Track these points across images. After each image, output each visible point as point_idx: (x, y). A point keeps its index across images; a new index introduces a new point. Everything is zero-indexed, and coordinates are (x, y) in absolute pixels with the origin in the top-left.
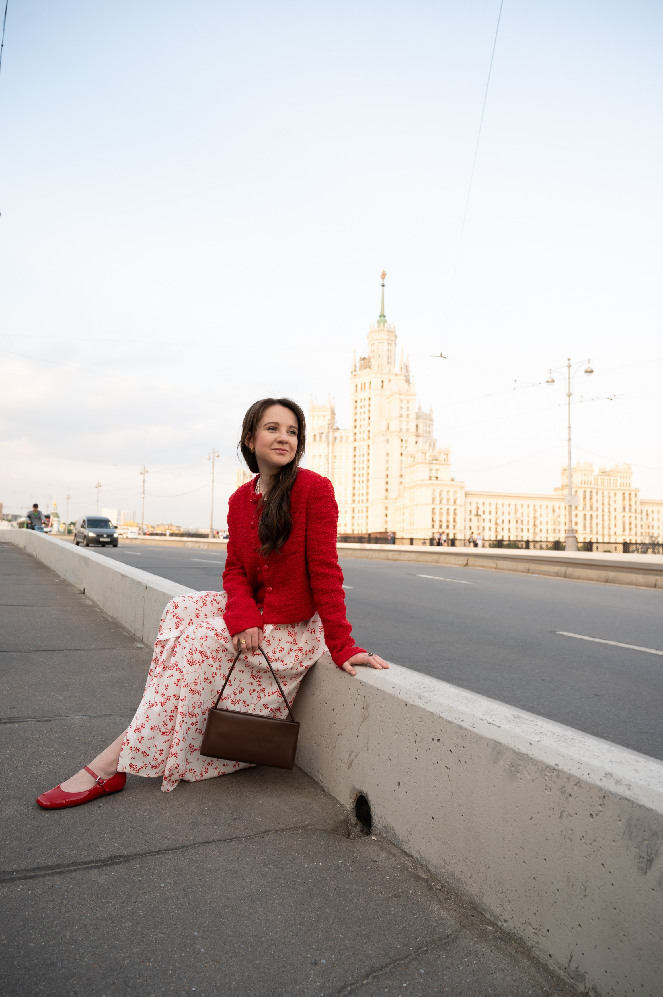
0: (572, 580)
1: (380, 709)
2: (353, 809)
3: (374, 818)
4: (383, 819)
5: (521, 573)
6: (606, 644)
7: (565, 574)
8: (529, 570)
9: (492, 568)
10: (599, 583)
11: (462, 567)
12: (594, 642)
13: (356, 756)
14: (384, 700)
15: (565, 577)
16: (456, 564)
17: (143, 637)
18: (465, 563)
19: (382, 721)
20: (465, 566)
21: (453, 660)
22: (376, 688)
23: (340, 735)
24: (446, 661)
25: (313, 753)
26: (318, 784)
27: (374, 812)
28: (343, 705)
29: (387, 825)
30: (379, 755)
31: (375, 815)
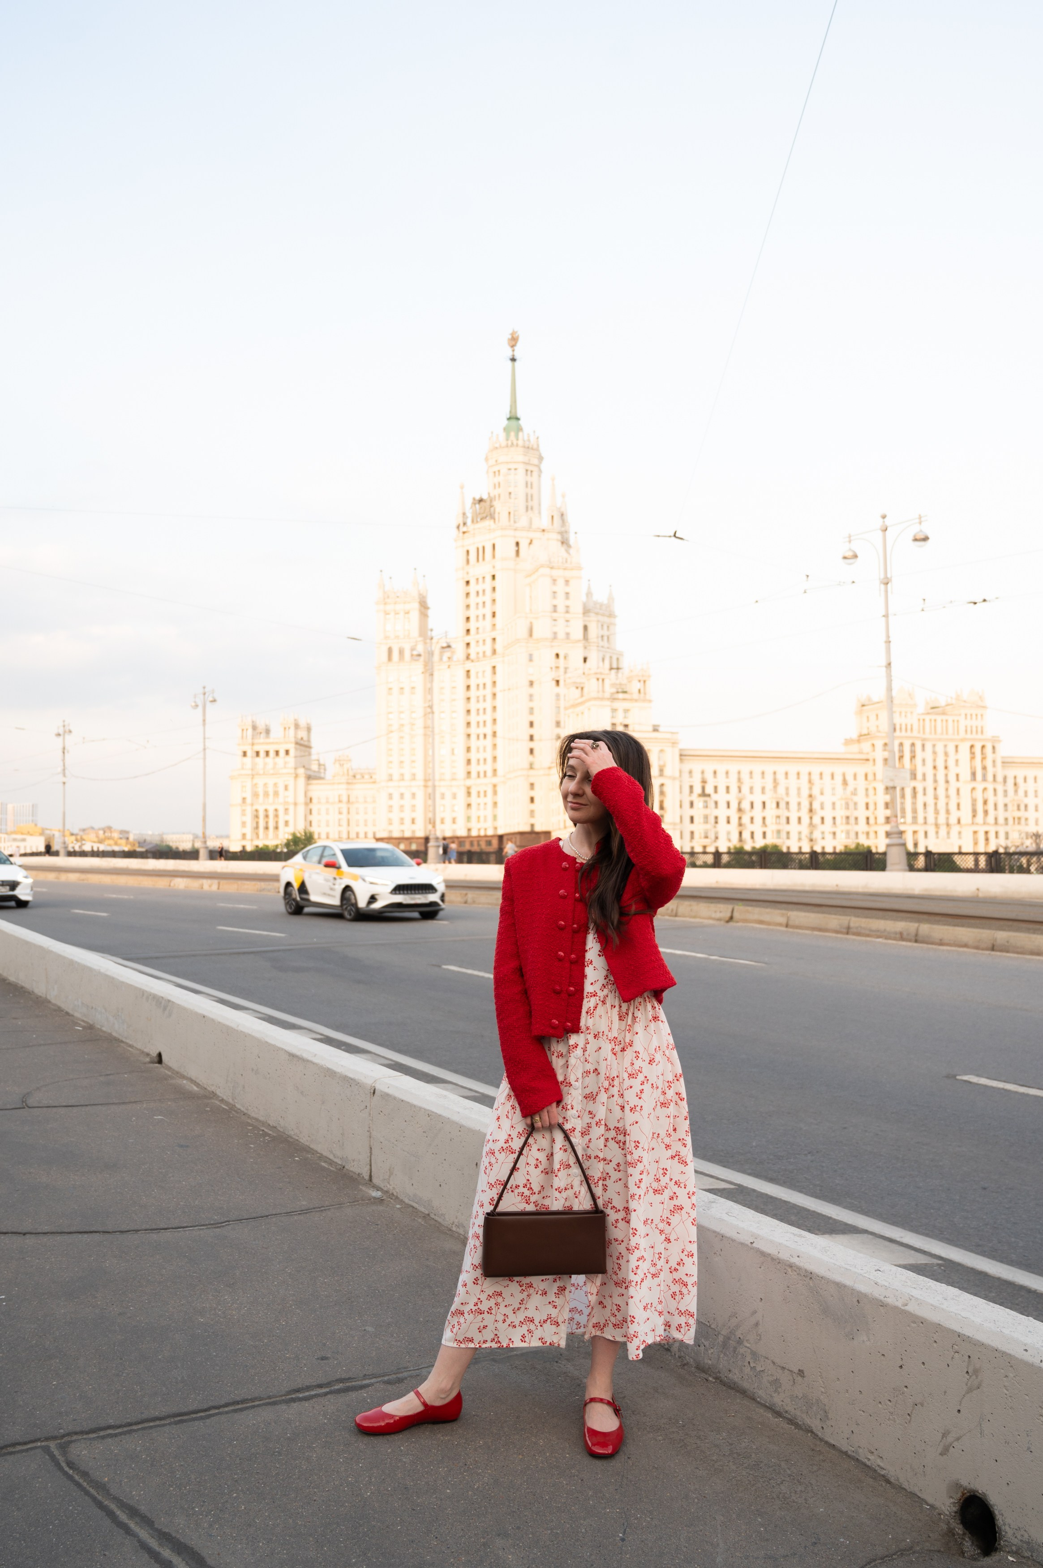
0: (930, 946)
1: (1005, 1379)
2: (956, 1512)
3: (1003, 1528)
4: (1023, 1532)
5: (834, 935)
7: (916, 935)
8: (849, 928)
9: (780, 925)
10: (980, 952)
11: (722, 923)
12: (1028, 1095)
13: (958, 1439)
14: (1012, 1366)
15: (916, 941)
16: (710, 918)
17: (371, 1176)
18: (729, 915)
20: (727, 922)
22: (993, 1347)
23: (919, 1406)
24: (806, 1155)
25: (858, 1424)
26: (875, 1471)
27: (1003, 1521)
28: (923, 1363)
29: (1032, 1540)
30: (1006, 1442)
31: (1005, 1524)
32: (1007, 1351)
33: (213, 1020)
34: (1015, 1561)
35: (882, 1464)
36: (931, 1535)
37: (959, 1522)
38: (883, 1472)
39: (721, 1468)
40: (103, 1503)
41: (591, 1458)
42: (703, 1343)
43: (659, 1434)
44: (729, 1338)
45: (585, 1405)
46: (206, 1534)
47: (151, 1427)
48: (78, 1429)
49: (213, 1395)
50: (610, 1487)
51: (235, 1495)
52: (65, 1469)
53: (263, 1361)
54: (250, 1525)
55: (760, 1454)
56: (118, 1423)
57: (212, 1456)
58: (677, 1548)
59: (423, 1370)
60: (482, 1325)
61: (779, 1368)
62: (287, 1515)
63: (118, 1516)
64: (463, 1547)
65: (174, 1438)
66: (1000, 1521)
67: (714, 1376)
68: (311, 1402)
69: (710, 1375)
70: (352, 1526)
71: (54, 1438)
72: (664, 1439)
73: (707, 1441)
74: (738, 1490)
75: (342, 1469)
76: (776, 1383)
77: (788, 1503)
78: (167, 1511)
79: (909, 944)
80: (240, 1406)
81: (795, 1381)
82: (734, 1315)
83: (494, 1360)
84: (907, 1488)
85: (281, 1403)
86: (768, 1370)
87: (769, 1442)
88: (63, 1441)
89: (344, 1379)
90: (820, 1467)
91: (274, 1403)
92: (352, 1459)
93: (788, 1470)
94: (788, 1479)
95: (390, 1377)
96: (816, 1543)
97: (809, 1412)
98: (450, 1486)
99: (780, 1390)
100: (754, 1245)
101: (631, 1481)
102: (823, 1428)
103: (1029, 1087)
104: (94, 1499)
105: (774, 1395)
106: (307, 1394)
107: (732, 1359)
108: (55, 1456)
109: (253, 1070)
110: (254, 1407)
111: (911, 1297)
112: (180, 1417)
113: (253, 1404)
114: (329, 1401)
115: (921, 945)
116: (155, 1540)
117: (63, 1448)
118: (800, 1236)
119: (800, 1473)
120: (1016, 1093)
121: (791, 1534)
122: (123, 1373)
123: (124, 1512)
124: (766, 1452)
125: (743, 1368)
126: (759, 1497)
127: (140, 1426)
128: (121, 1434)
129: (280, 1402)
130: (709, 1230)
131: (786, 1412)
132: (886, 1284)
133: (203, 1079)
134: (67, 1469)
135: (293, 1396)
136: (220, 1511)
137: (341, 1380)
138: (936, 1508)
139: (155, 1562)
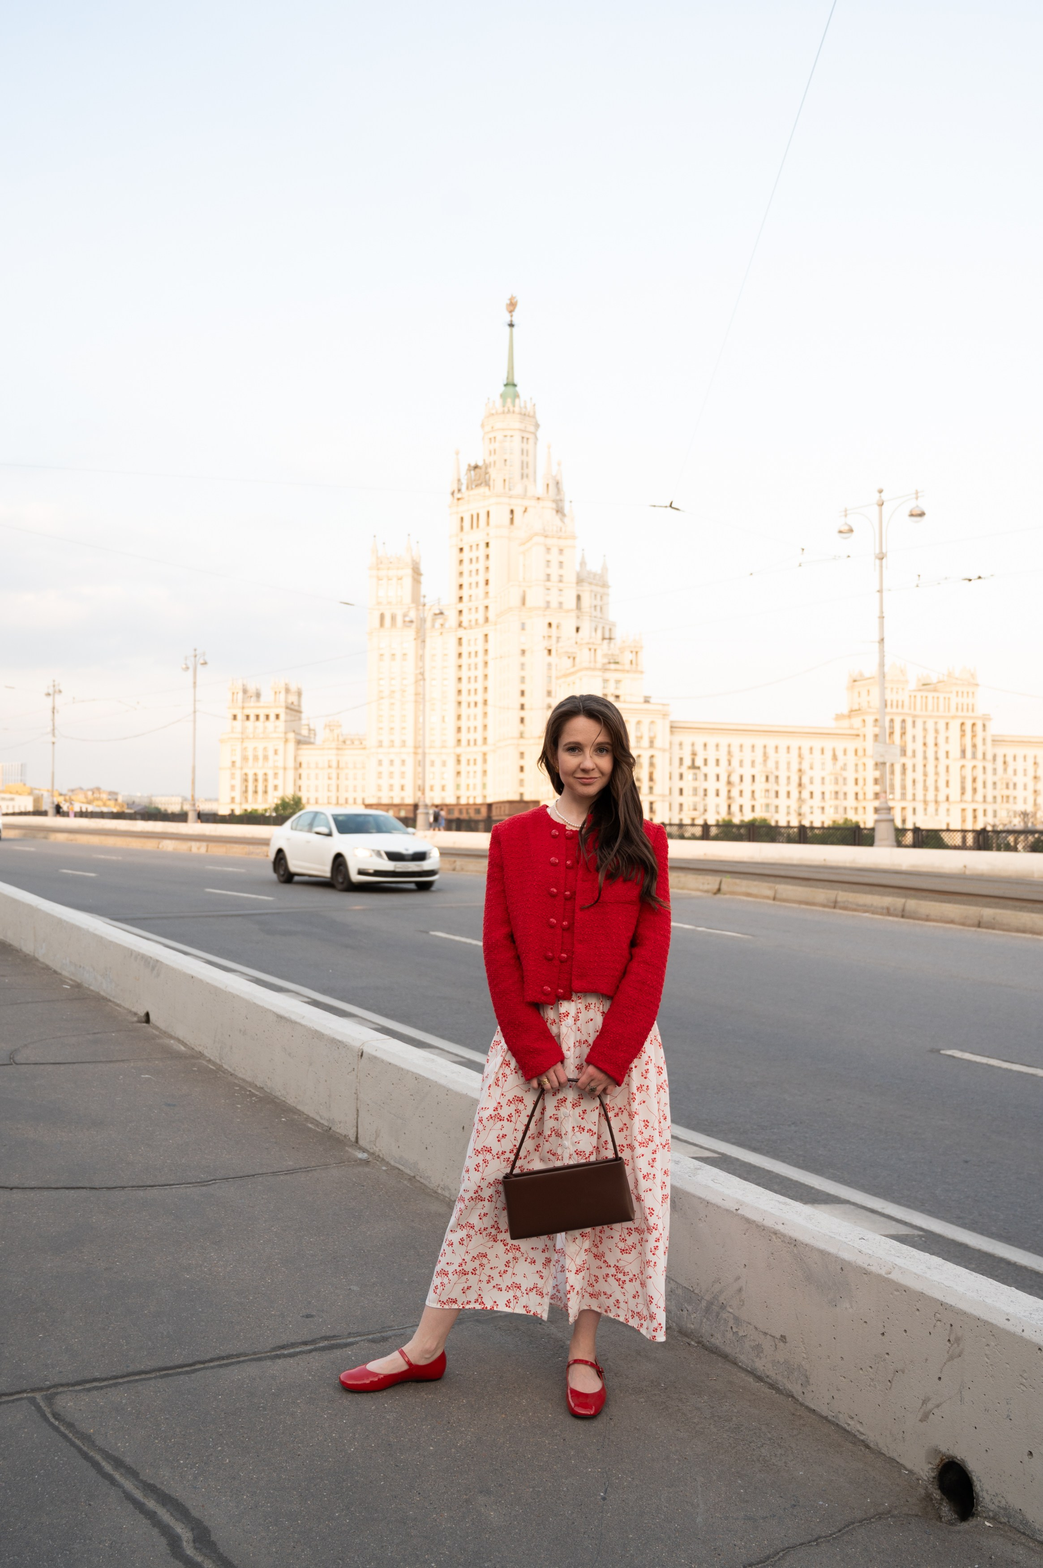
0: (917, 922)
1: (986, 1347)
2: (934, 1478)
3: (981, 1494)
4: (1000, 1498)
5: (821, 909)
6: (1033, 1075)
7: (903, 910)
8: (836, 902)
9: (767, 897)
10: (967, 928)
11: (710, 895)
12: (1011, 1071)
13: (938, 1406)
14: (993, 1335)
15: (903, 916)
16: (698, 890)
17: (357, 1138)
18: (716, 887)
19: (991, 1365)
20: (715, 894)
21: (801, 1123)
22: (975, 1316)
23: (900, 1372)
24: (789, 1125)
25: (838, 1390)
26: (855, 1436)
27: (980, 1487)
28: (905, 1331)
29: (1009, 1506)
30: (986, 1409)
31: (982, 1490)
32: (990, 1320)
33: (201, 981)
34: (992, 1526)
35: (861, 1430)
36: (909, 1500)
37: (937, 1487)
38: (862, 1438)
39: (702, 1430)
40: (89, 1454)
41: (573, 1419)
42: (686, 1307)
43: (641, 1396)
44: (712, 1304)
45: (569, 1366)
46: (190, 1486)
47: (137, 1381)
48: (64, 1381)
49: (198, 1350)
50: (592, 1447)
51: (220, 1448)
52: (51, 1420)
53: (248, 1317)
54: (234, 1478)
55: (741, 1417)
56: (104, 1376)
57: (197, 1410)
58: (657, 1508)
59: (408, 1329)
60: (466, 1286)
61: (761, 1333)
62: (271, 1469)
63: (104, 1467)
64: (445, 1503)
65: (160, 1392)
66: (977, 1486)
67: (696, 1340)
68: (296, 1358)
69: (692, 1340)
70: (336, 1481)
71: (40, 1389)
72: (646, 1402)
73: (688, 1403)
74: (718, 1452)
75: (327, 1425)
76: (758, 1348)
77: (768, 1466)
78: (152, 1463)
79: (896, 919)
80: (225, 1362)
81: (778, 1347)
82: (718, 1281)
83: (478, 1321)
84: (886, 1453)
85: (266, 1360)
86: (751, 1335)
87: (750, 1406)
88: (49, 1392)
89: (329, 1337)
90: (801, 1431)
91: (259, 1359)
92: (336, 1415)
93: (768, 1434)
94: (768, 1442)
95: (375, 1336)
96: (795, 1506)
97: (790, 1378)
98: (433, 1444)
99: (761, 1355)
100: (739, 1212)
101: (612, 1442)
102: (803, 1393)
103: (1012, 1063)
104: (80, 1450)
105: (756, 1360)
106: (292, 1350)
107: (715, 1324)
108: (41, 1407)
109: (240, 1031)
110: (239, 1362)
111: (895, 1266)
112: (165, 1371)
113: (238, 1359)
114: (314, 1358)
115: (907, 920)
116: (140, 1491)
117: (49, 1399)
118: (785, 1204)
119: (780, 1436)
120: (1000, 1068)
121: (770, 1496)
122: (109, 1327)
123: (109, 1463)
124: (747, 1415)
125: (726, 1333)
126: (739, 1459)
127: (126, 1379)
128: (106, 1386)
129: (265, 1358)
130: (694, 1196)
131: (768, 1377)
132: (870, 1252)
133: (190, 1039)
134: (52, 1420)
135: (278, 1353)
136: (205, 1463)
137: (326, 1338)
138: (915, 1474)
139: (140, 1512)
